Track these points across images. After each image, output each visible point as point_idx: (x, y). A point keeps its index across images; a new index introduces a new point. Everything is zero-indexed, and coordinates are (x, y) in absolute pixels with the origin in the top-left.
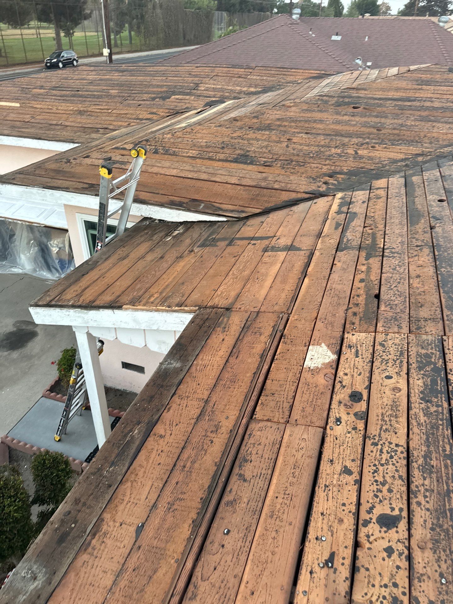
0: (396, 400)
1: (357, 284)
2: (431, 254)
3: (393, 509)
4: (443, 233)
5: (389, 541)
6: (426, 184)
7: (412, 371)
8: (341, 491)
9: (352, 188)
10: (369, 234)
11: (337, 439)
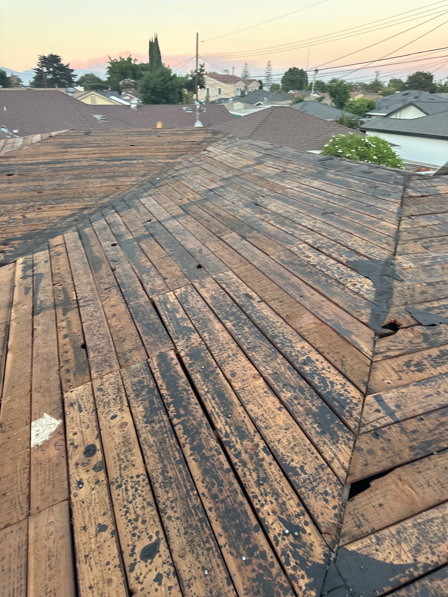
0: (125, 435)
1: (62, 341)
2: (120, 293)
3: (150, 537)
4: (124, 272)
5: (156, 570)
6: (97, 233)
7: (132, 401)
8: (102, 551)
9: (31, 251)
10: (60, 290)
11: (83, 503)
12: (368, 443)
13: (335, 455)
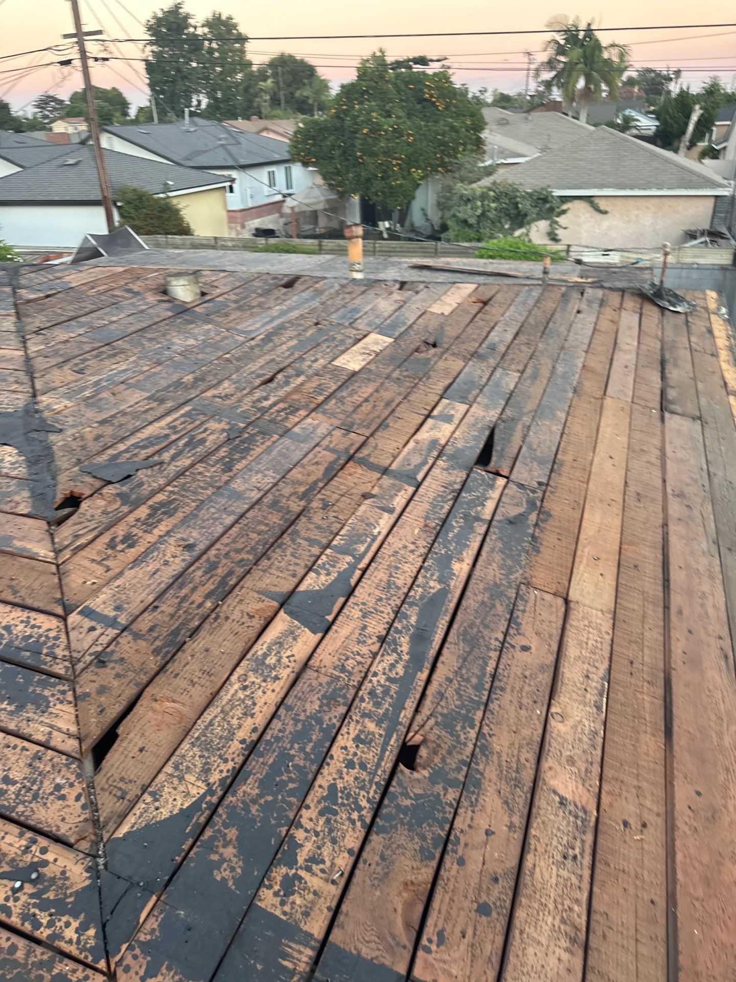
12: (94, 681)
13: (51, 726)
